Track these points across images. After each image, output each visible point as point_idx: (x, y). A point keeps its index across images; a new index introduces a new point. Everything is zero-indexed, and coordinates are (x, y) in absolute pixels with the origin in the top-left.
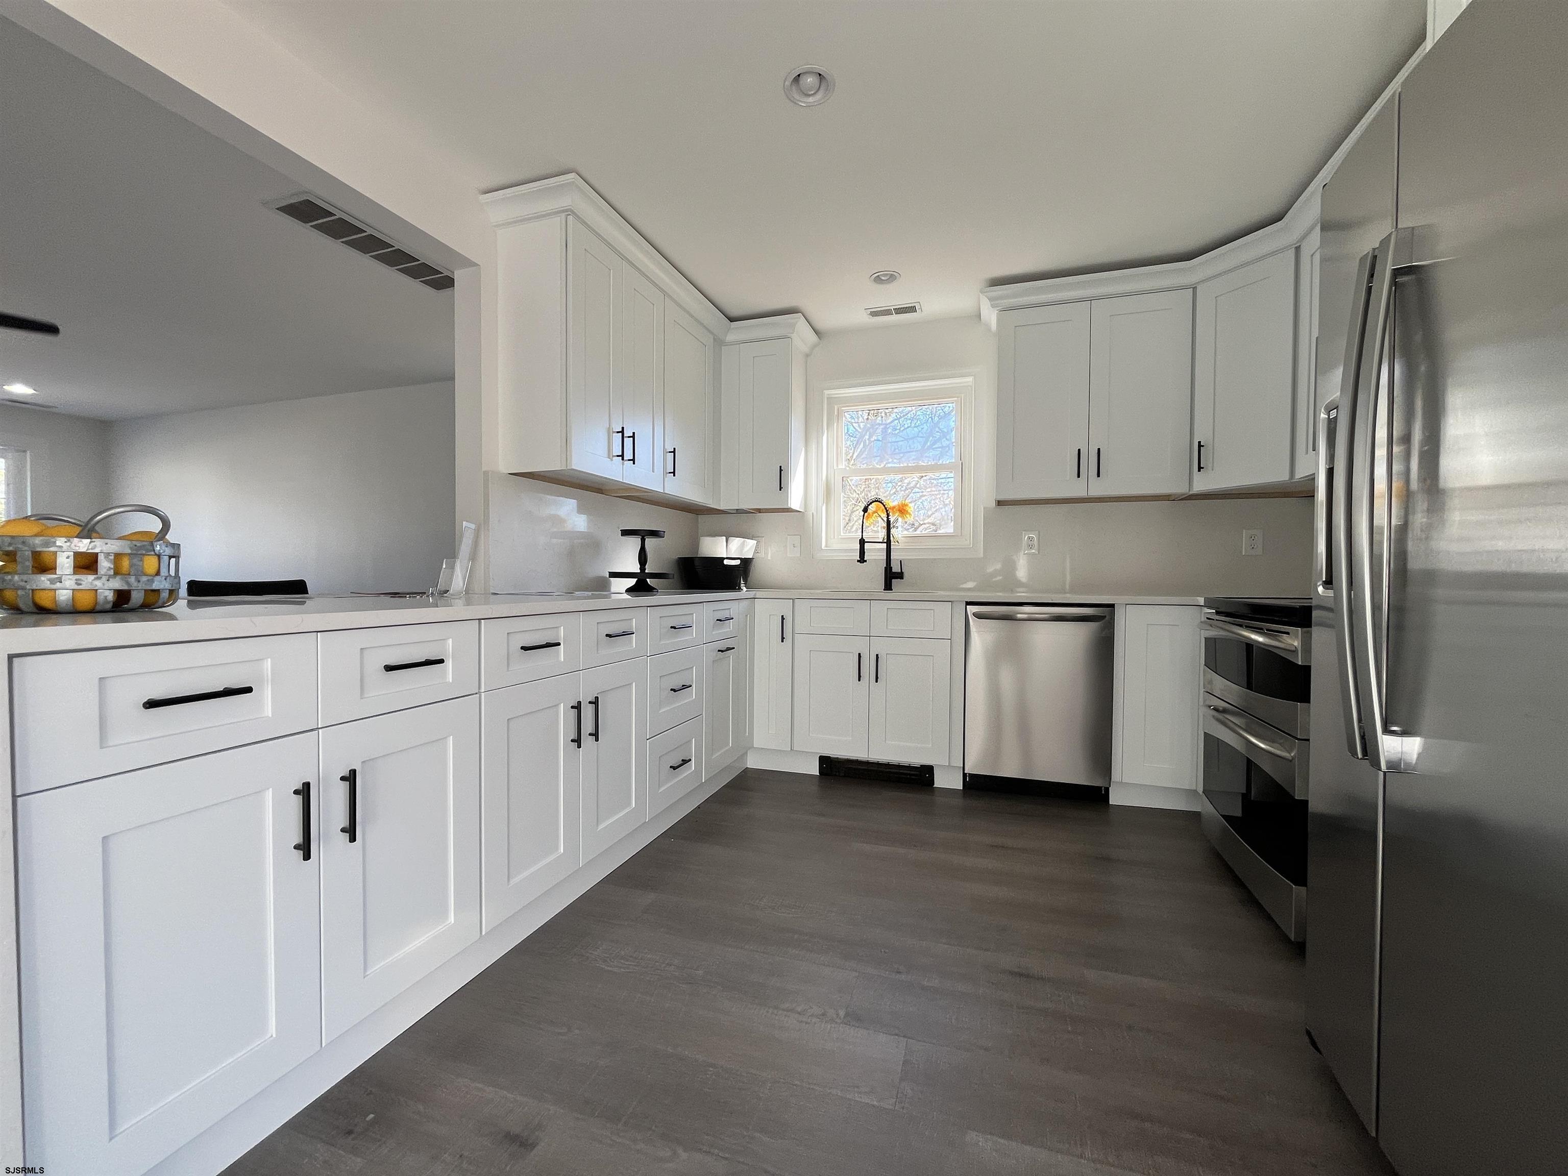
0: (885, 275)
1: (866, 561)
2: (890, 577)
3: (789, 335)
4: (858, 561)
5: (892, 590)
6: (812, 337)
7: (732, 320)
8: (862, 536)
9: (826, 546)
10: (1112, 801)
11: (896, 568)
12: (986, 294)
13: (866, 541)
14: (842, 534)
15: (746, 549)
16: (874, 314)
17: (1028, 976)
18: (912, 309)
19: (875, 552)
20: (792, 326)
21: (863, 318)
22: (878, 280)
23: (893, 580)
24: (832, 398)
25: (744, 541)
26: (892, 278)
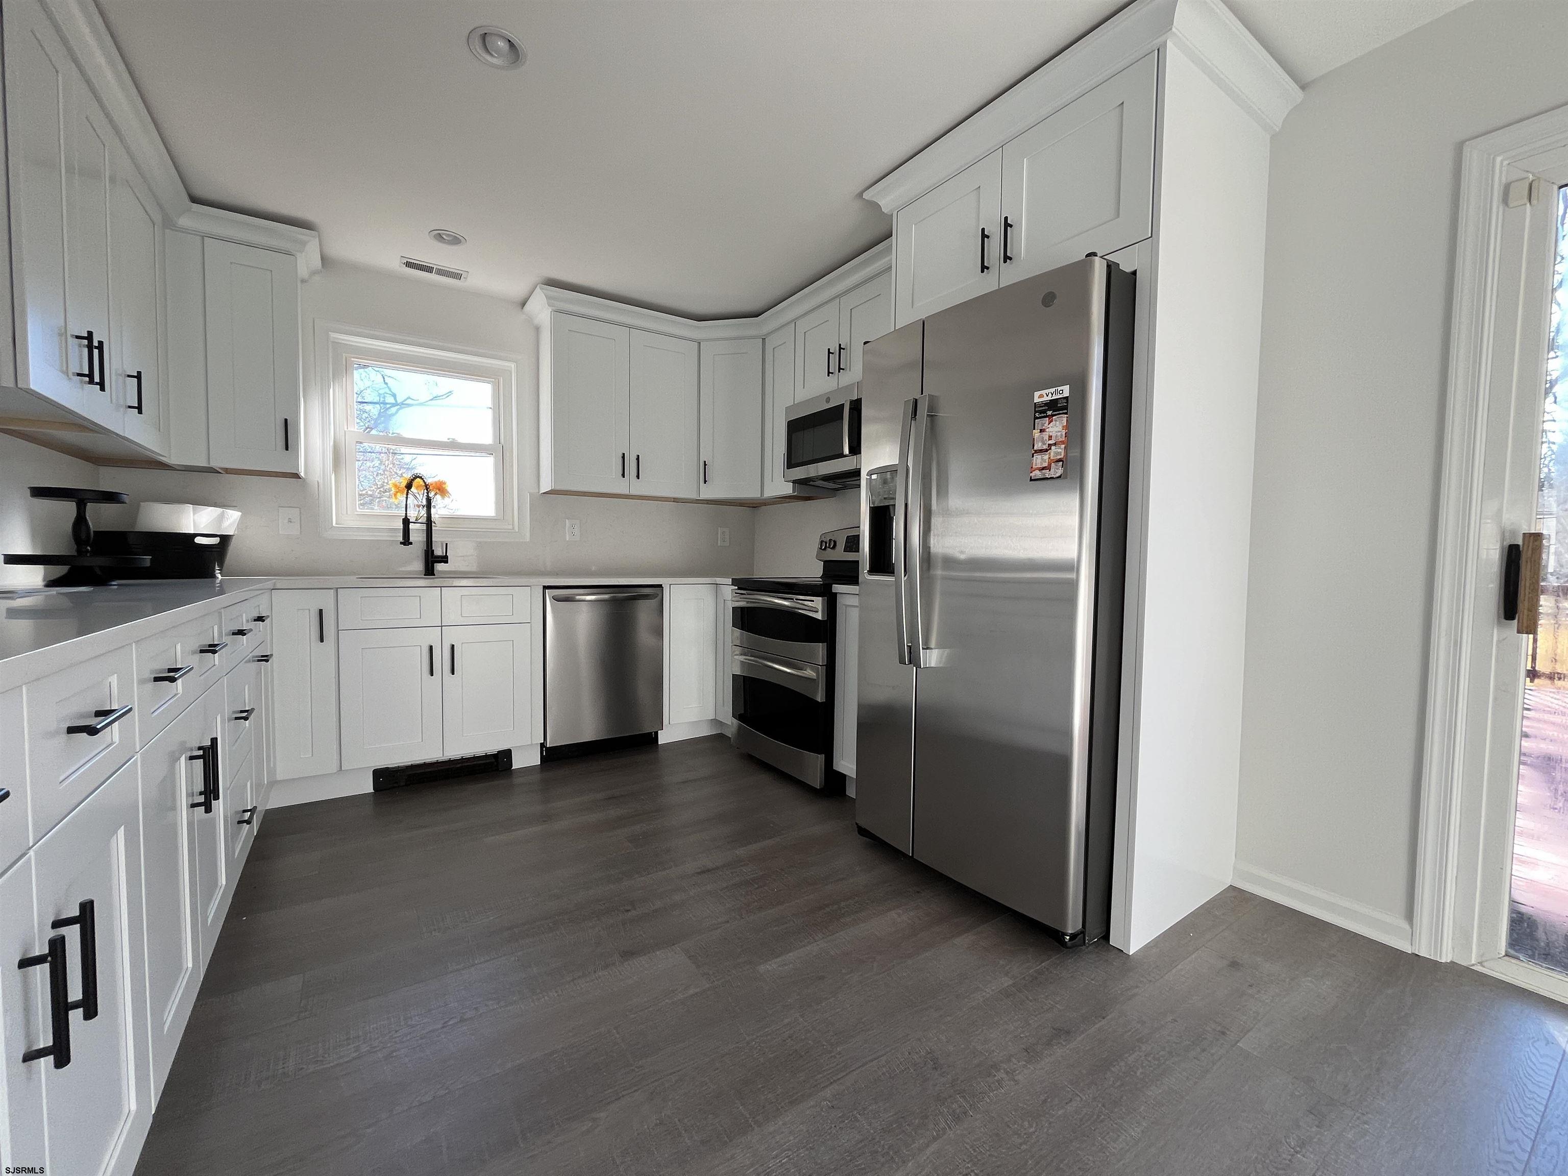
0: (448, 235)
1: (411, 543)
2: (432, 561)
3: (294, 253)
4: (401, 543)
5: (434, 575)
6: (317, 262)
7: (194, 200)
8: (406, 514)
9: (336, 524)
10: (661, 741)
11: (438, 552)
12: (545, 291)
13: (411, 521)
14: (358, 509)
15: (226, 524)
16: (409, 265)
17: (709, 871)
18: (457, 276)
19: (417, 532)
20: (304, 244)
21: (394, 264)
22: (439, 237)
23: (435, 564)
24: (341, 343)
25: (223, 513)
26: (456, 240)
